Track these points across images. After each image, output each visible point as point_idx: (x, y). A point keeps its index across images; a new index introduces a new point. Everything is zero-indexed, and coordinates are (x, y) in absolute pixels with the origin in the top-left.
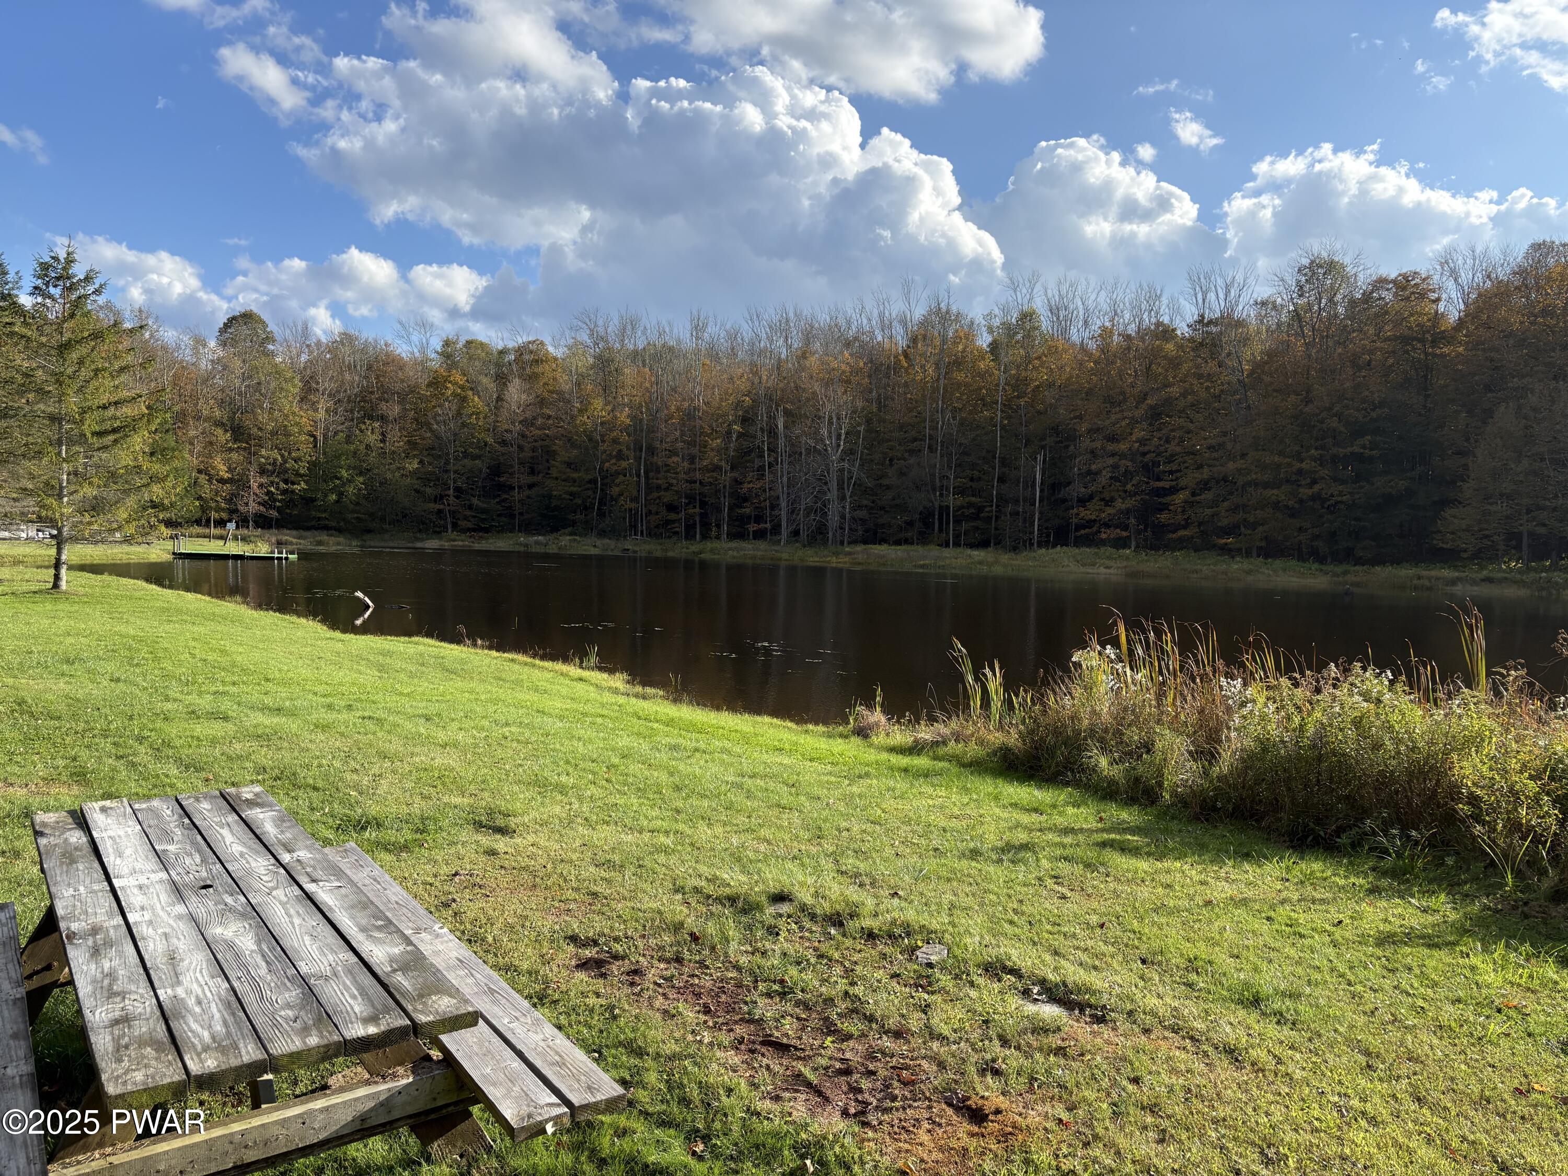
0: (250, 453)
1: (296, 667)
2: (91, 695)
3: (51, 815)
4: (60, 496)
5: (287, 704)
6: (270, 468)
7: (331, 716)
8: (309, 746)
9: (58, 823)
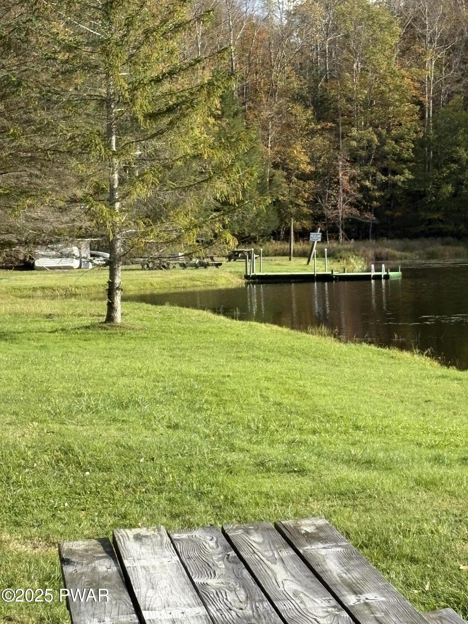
0: (337, 135)
1: (395, 413)
2: (144, 442)
3: (80, 542)
4: (111, 202)
5: (381, 455)
6: (363, 153)
7: (439, 471)
8: (407, 506)
9: (87, 551)
